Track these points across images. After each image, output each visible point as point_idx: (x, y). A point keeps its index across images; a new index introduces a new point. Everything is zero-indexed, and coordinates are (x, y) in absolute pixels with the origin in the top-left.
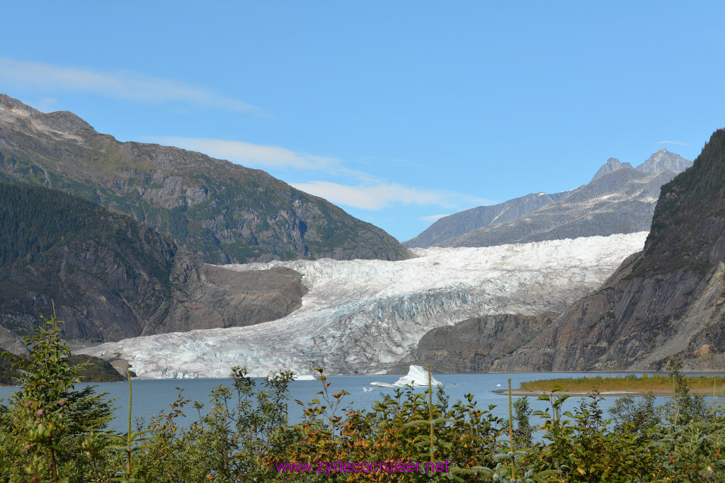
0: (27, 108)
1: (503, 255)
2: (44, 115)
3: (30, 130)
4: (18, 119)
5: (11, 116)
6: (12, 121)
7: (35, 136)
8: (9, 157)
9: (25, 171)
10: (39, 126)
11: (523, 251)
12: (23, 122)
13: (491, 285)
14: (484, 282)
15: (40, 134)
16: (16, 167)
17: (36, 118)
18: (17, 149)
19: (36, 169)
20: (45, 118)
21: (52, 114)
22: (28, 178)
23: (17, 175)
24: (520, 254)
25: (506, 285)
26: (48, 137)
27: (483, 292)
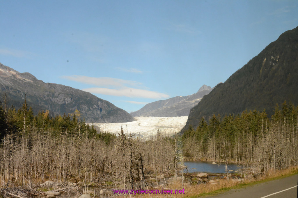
0: (15, 71)
1: (159, 121)
2: (21, 73)
3: (17, 79)
4: (13, 75)
5: (10, 74)
6: (11, 75)
7: (18, 81)
8: (11, 87)
9: (15, 92)
10: (19, 77)
11: (164, 120)
12: (14, 76)
13: (150, 132)
14: (148, 131)
15: (20, 80)
16: (13, 90)
17: (18, 74)
18: (13, 84)
19: (19, 91)
20: (21, 74)
21: (23, 73)
22: (16, 94)
23: (13, 93)
24: (163, 121)
25: (154, 132)
26: (22, 81)
27: (147, 134)
